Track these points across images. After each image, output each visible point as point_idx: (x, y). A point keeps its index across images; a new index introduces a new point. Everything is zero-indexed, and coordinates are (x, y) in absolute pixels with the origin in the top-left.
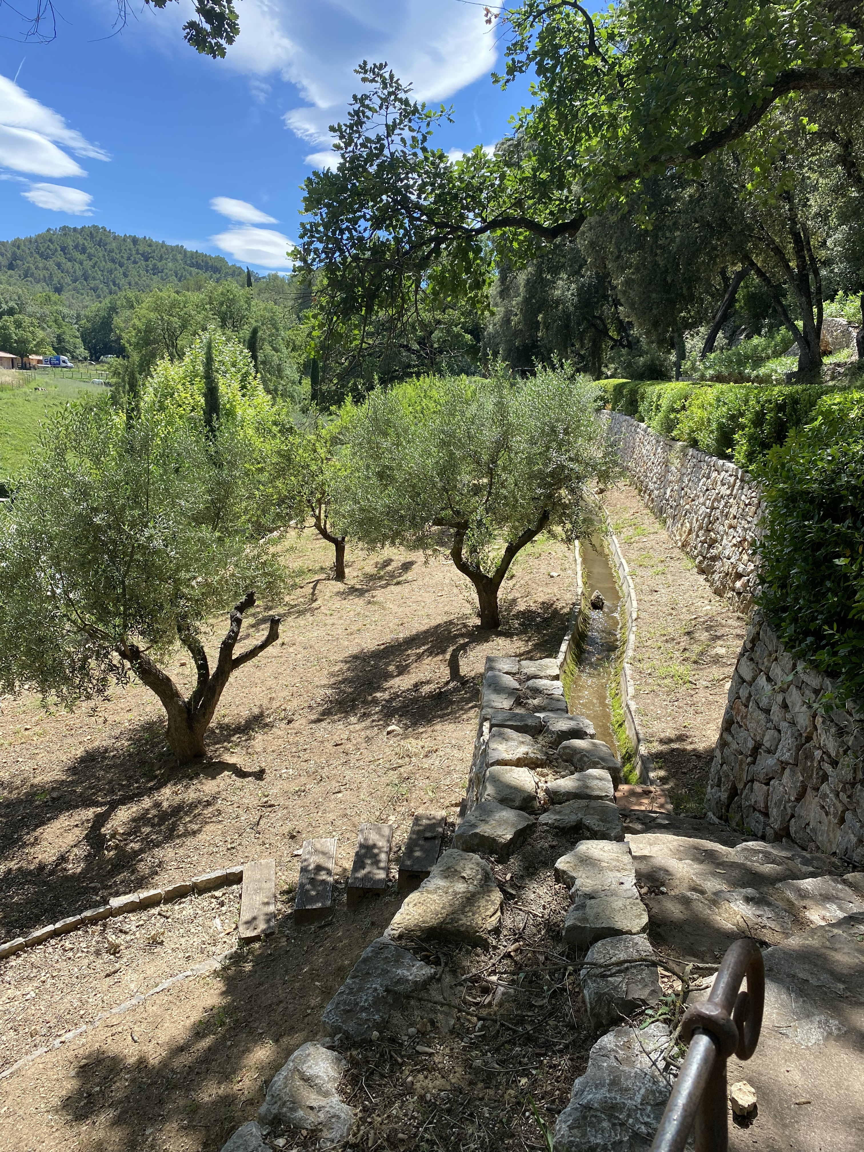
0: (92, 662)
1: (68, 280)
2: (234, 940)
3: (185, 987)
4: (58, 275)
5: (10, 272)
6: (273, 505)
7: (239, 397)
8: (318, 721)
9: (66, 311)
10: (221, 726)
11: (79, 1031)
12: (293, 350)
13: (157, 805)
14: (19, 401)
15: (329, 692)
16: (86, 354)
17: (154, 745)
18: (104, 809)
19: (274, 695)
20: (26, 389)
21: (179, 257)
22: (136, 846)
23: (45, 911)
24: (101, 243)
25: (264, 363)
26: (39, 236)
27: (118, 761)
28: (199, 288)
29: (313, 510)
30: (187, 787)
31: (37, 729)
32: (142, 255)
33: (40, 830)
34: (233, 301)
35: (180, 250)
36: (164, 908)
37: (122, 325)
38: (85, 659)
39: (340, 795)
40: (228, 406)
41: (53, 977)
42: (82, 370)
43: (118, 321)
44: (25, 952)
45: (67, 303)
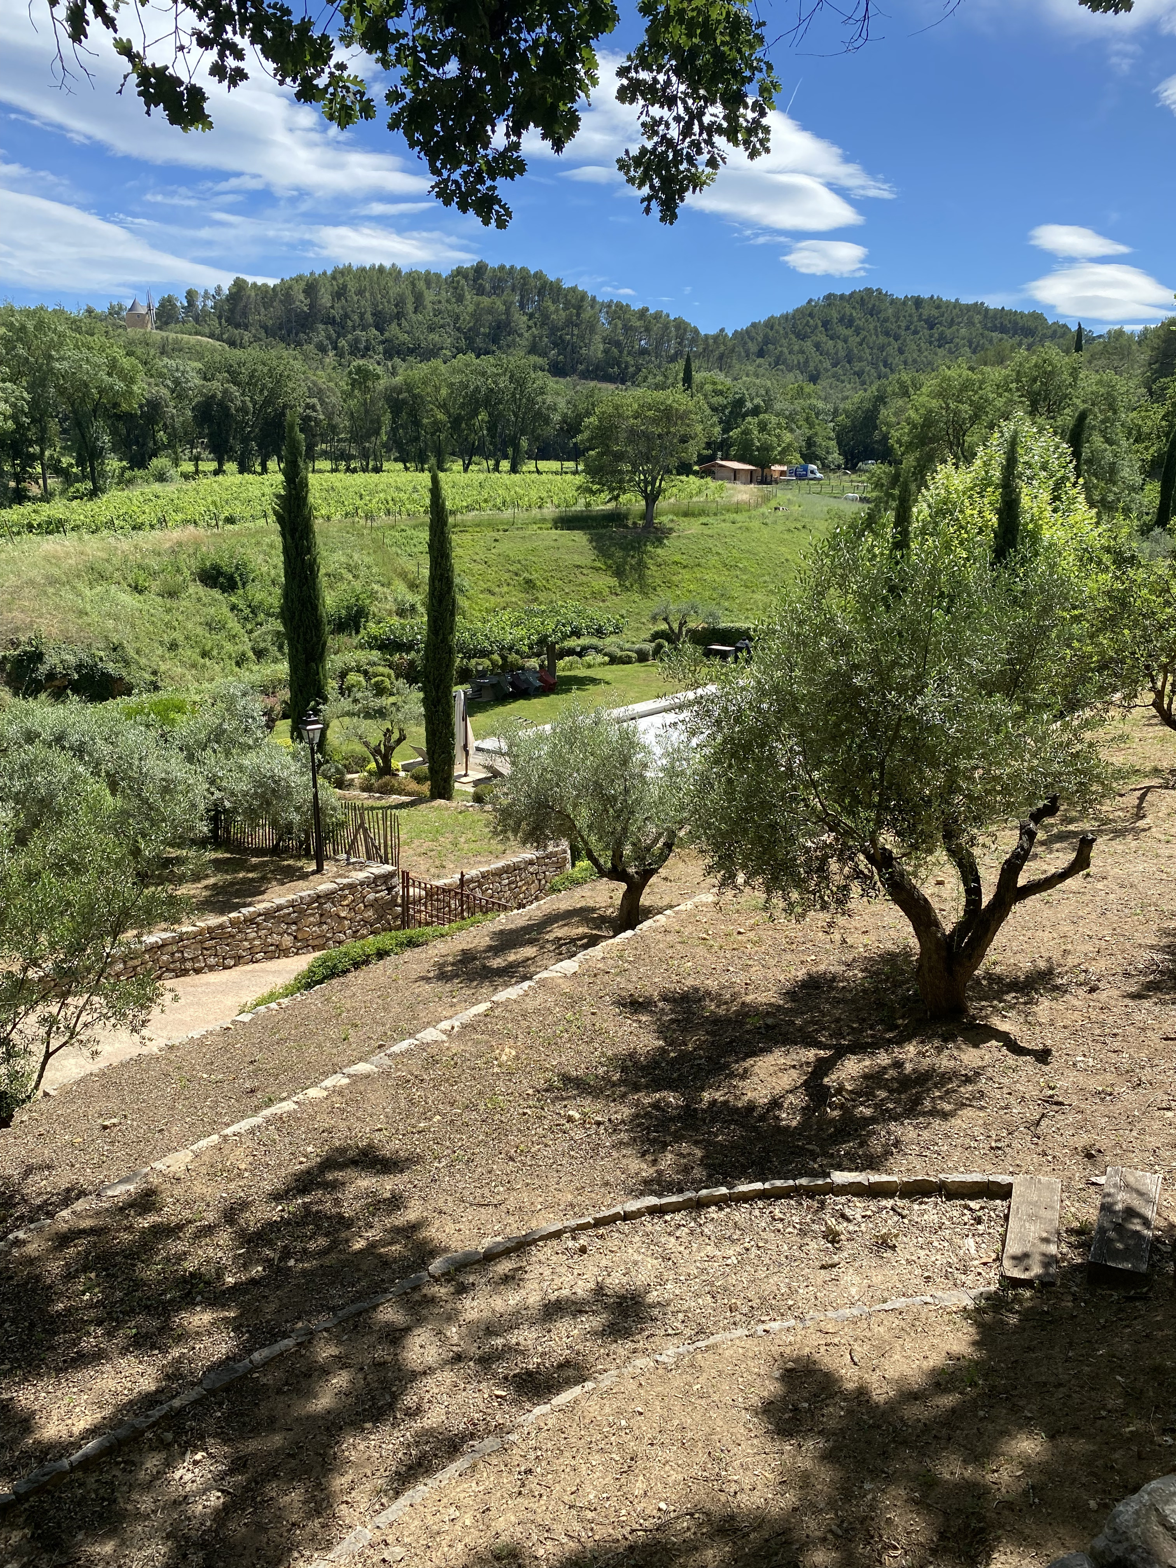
0: (834, 865)
1: (827, 364)
2: (993, 1274)
3: (923, 1316)
4: (816, 357)
5: (759, 361)
6: (1092, 670)
7: (1047, 514)
8: (1136, 996)
9: (820, 405)
10: (989, 976)
11: (786, 1324)
12: (1136, 441)
13: (898, 1065)
14: (755, 524)
15: (1158, 957)
16: (841, 460)
17: (896, 985)
18: (829, 1053)
19: (1069, 947)
20: (765, 510)
21: (977, 318)
22: (868, 1112)
23: (753, 1163)
24: (873, 312)
25: (1089, 462)
26: (797, 310)
27: (849, 996)
28: (1001, 360)
29: (1153, 681)
30: (939, 1050)
31: (751, 935)
32: (926, 321)
33: (750, 1061)
34: (1050, 375)
35: (977, 308)
36: (900, 1203)
37: (893, 419)
38: (824, 860)
39: (1169, 1114)
40: (1031, 526)
41: (759, 1247)
42: (833, 483)
43: (886, 413)
44: (729, 1206)
45: (823, 394)
